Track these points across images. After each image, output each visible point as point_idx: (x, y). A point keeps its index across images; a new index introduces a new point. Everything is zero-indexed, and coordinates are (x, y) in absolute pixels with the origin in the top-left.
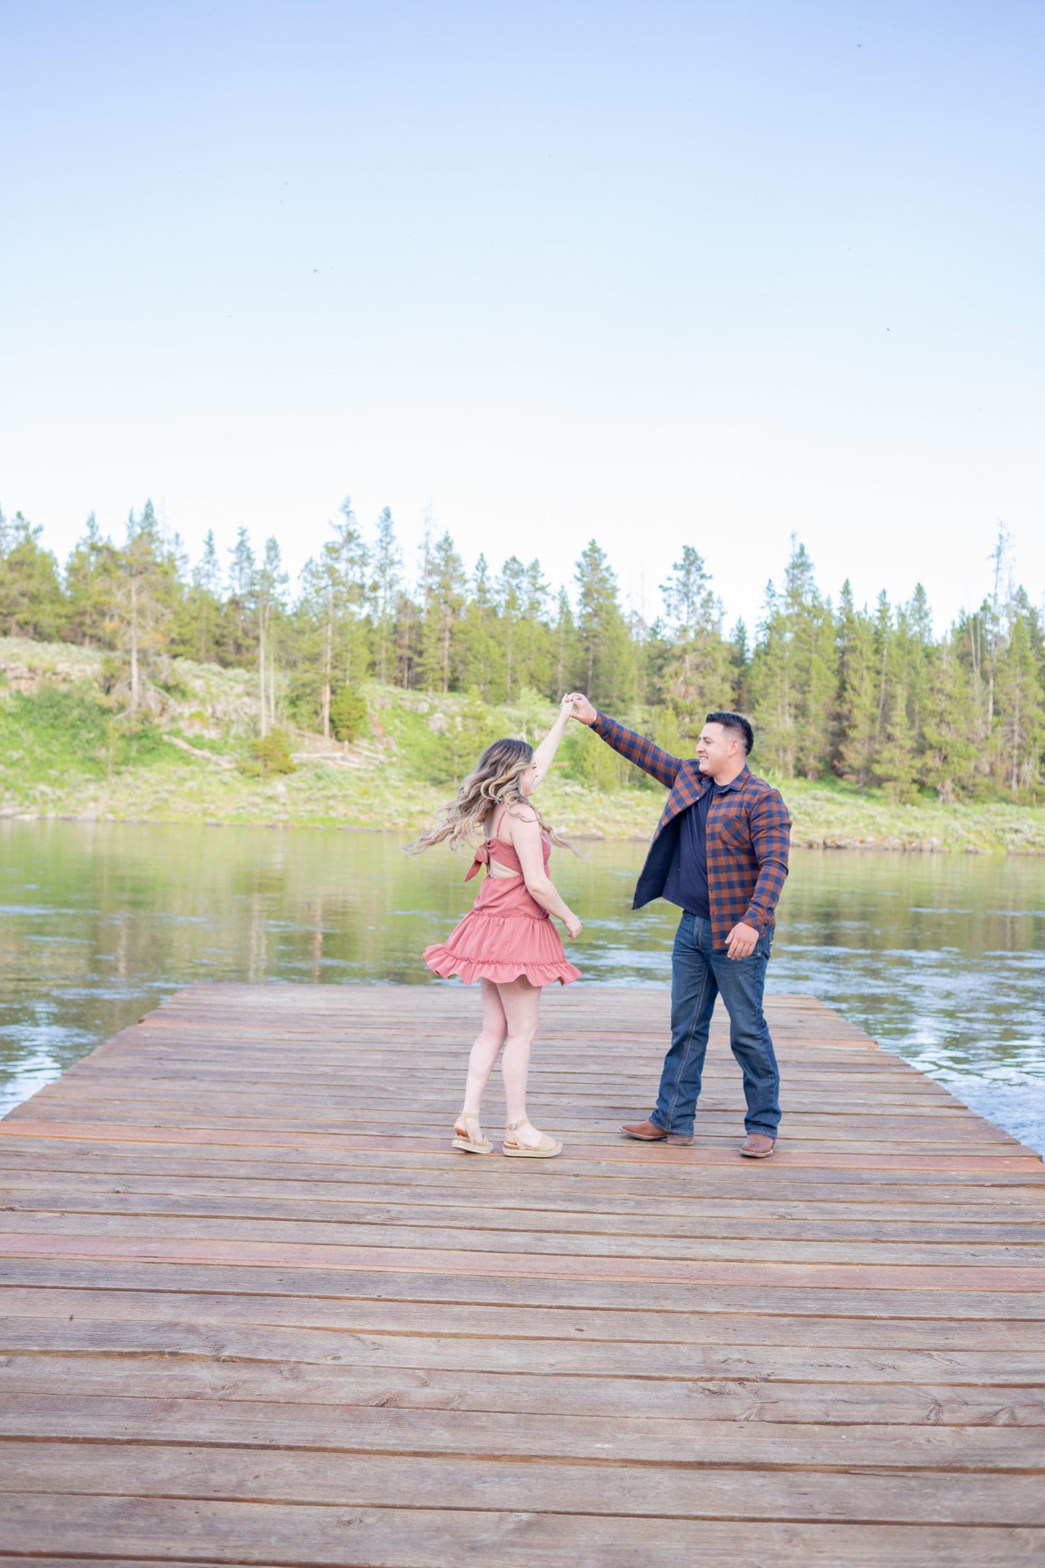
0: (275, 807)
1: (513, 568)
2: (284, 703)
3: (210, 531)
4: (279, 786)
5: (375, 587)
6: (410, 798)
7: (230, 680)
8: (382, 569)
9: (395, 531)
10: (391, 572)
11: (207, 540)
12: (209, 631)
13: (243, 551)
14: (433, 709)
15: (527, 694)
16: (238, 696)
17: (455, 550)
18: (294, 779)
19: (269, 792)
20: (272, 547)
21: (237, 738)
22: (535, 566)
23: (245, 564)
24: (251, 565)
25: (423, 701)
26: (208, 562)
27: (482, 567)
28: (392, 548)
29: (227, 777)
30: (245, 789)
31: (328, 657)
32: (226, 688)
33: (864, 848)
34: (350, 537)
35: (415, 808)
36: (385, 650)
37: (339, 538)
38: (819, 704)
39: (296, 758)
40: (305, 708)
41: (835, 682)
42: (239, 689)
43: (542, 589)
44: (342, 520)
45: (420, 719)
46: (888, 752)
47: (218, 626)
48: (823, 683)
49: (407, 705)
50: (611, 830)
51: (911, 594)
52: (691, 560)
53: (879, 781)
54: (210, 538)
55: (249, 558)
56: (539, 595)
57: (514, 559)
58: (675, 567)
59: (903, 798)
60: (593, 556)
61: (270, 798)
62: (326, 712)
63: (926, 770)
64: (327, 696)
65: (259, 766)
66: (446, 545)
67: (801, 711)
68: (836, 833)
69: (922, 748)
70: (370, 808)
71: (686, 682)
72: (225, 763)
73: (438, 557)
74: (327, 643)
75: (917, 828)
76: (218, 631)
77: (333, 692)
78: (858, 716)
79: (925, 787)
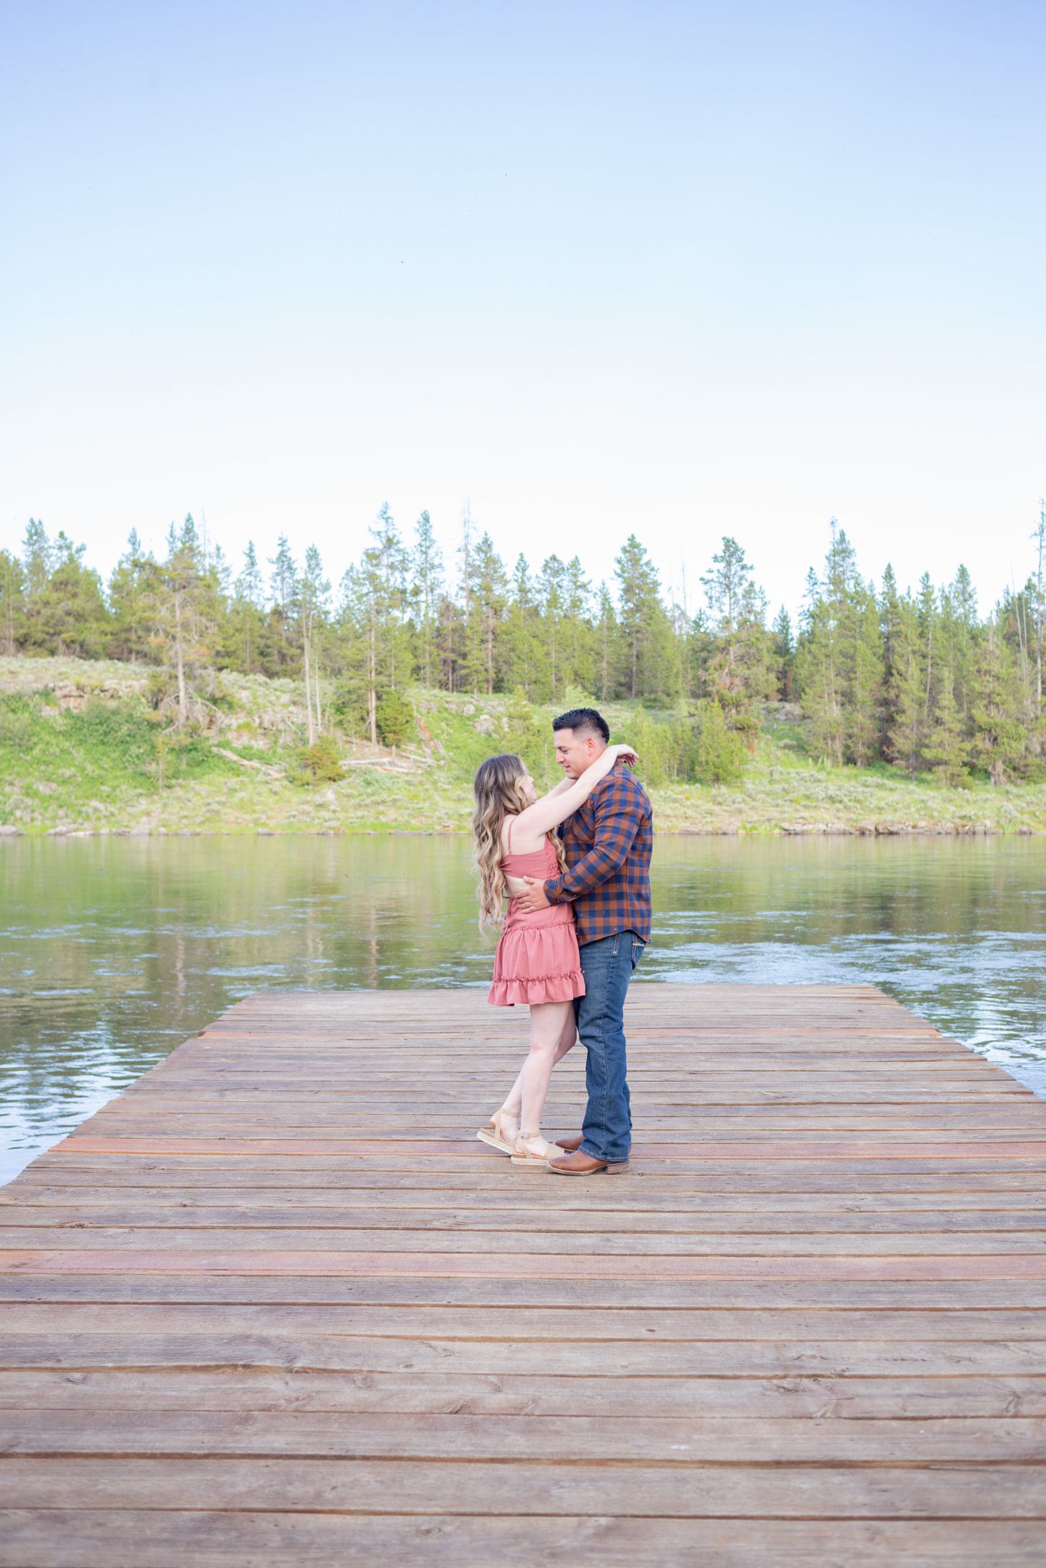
0: (325, 814)
1: (553, 567)
2: (330, 711)
3: (250, 543)
4: (329, 793)
5: (416, 592)
6: (460, 800)
7: (276, 690)
8: (423, 573)
9: (434, 534)
10: (431, 576)
11: (247, 551)
12: (253, 642)
13: (284, 561)
14: (479, 710)
15: (571, 691)
16: (285, 706)
17: (495, 551)
18: (343, 786)
19: (319, 800)
20: (313, 555)
21: (286, 747)
22: (575, 564)
23: (287, 574)
24: (293, 574)
25: (468, 703)
26: (250, 574)
27: (522, 567)
28: (432, 552)
29: (276, 786)
30: (295, 798)
31: (373, 663)
32: (273, 698)
33: (917, 832)
34: (390, 543)
36: (429, 655)
37: (378, 544)
38: (865, 690)
39: (345, 764)
40: (351, 715)
41: (881, 668)
42: (285, 698)
43: (583, 586)
44: (381, 526)
45: (467, 721)
46: (938, 735)
47: (262, 637)
48: (869, 669)
49: (453, 707)
51: (953, 576)
52: (731, 551)
53: (930, 766)
54: (251, 550)
55: (290, 568)
56: (580, 593)
58: (716, 559)
59: (954, 781)
60: (633, 550)
61: (320, 806)
62: (373, 718)
63: (976, 753)
64: (373, 703)
65: (308, 774)
66: (486, 546)
67: (847, 698)
68: (887, 819)
69: (971, 730)
70: (420, 811)
71: (731, 674)
72: (274, 772)
73: (478, 559)
74: (371, 649)
75: (970, 811)
76: (262, 642)
77: (379, 698)
78: (906, 701)
79: (976, 770)
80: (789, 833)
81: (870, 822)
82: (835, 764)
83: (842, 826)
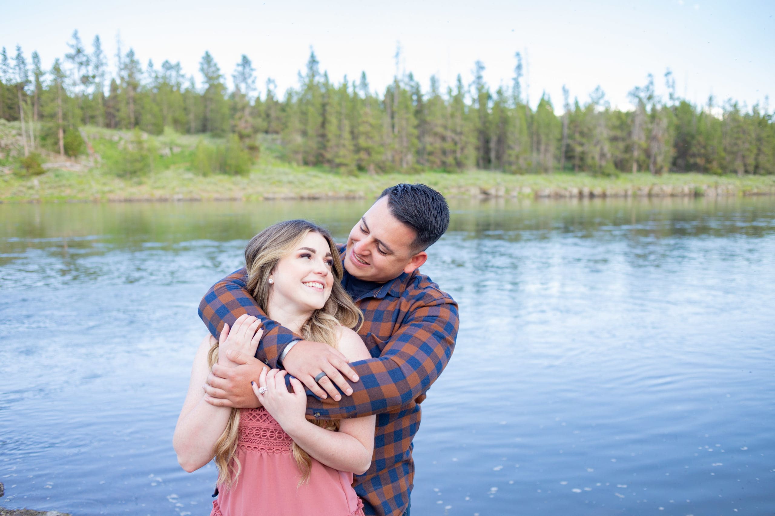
0: (31, 191)
1: (167, 66)
2: (38, 139)
3: (4, 48)
4: (35, 181)
5: (94, 77)
6: (104, 184)
7: (9, 127)
8: (97, 67)
9: (103, 47)
10: (101, 69)
11: (2, 53)
12: (3, 102)
13: (19, 58)
14: (121, 139)
15: (169, 130)
16: (14, 136)
17: (136, 57)
18: (43, 178)
19: (29, 184)
20: (36, 56)
21: (14, 157)
22: (178, 65)
23: (22, 66)
24: (25, 66)
25: (115, 135)
26: (4, 65)
27: (151, 65)
28: (101, 56)
29: (7, 178)
30: (17, 184)
31: (60, 115)
32: (7, 132)
33: (328, 198)
34: (79, 51)
35: (106, 189)
36: (100, 110)
37: (73, 52)
38: (312, 129)
39: (45, 166)
40: (50, 141)
41: (320, 119)
42: (14, 132)
43: (183, 76)
44: (73, 42)
45: (113, 144)
46: (342, 152)
47: (9, 99)
48: (314, 120)
49: (107, 138)
50: (204, 195)
52: (246, 62)
53: (339, 165)
54: (4, 52)
55: (23, 63)
56: (181, 80)
57: (167, 62)
58: (238, 65)
59: (351, 173)
60: (208, 59)
61: (31, 188)
62: (61, 143)
63: (360, 160)
64: (61, 135)
65: (24, 171)
66: (131, 54)
67: (304, 133)
68: (314, 192)
69: (358, 149)
70: (82, 190)
71: (246, 122)
72: (6, 171)
73: (127, 60)
74: (58, 107)
75: (353, 187)
76: (9, 102)
77: (64, 132)
78: (330, 136)
79: (361, 168)
80: (267, 199)
81: (306, 193)
82: (298, 165)
83: (292, 195)
